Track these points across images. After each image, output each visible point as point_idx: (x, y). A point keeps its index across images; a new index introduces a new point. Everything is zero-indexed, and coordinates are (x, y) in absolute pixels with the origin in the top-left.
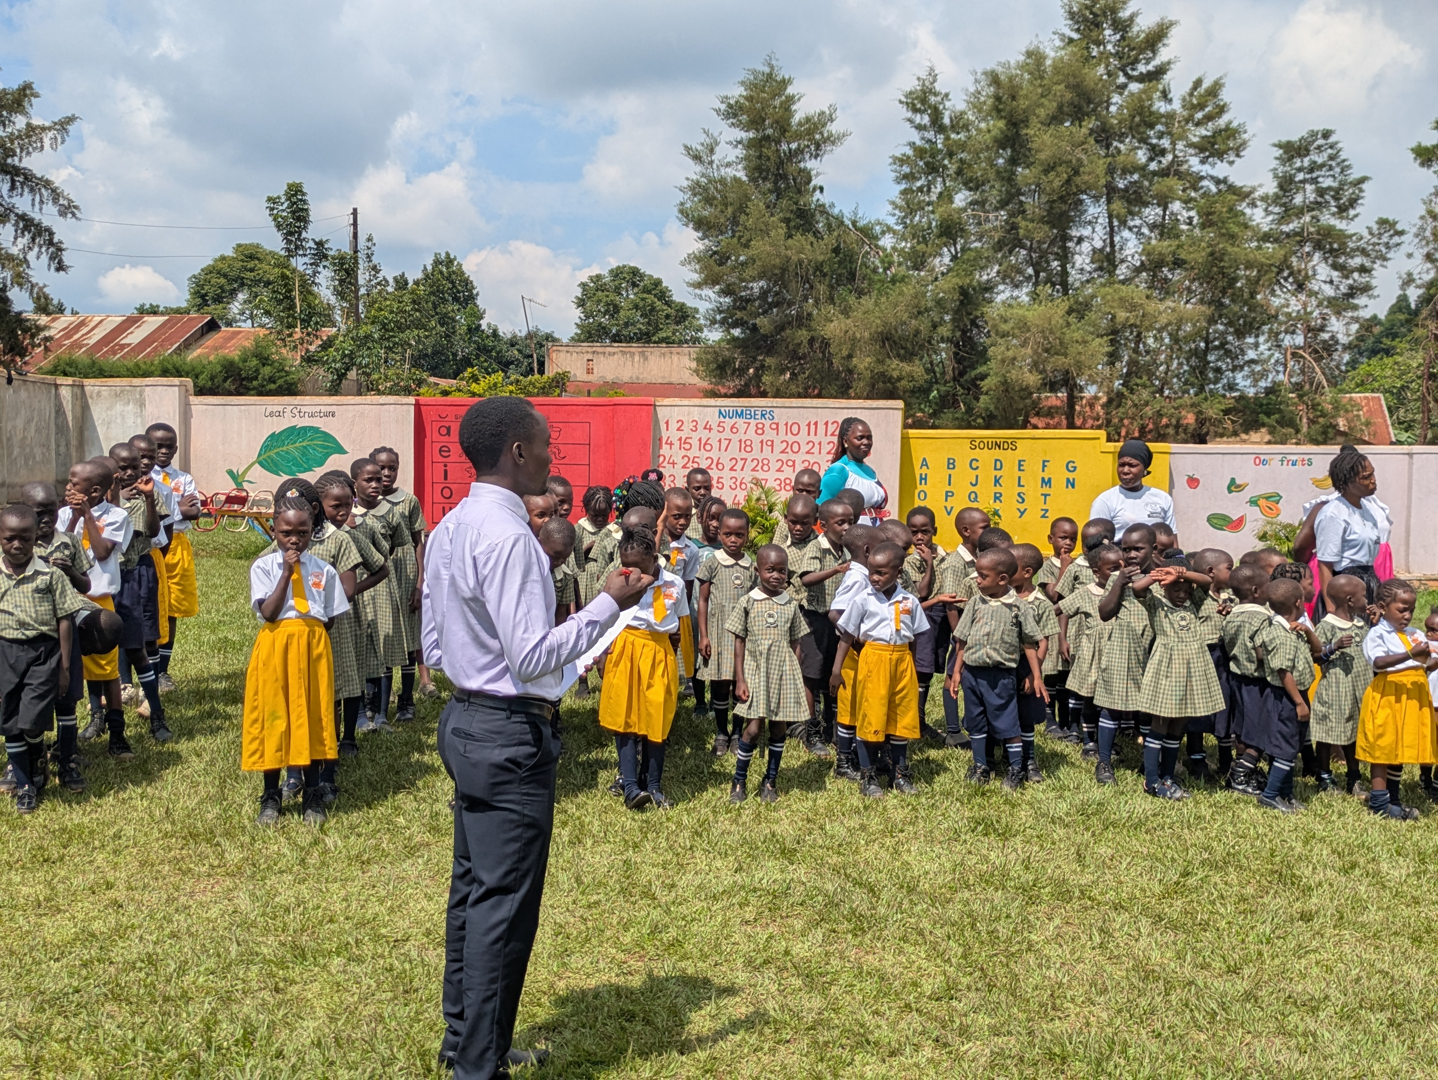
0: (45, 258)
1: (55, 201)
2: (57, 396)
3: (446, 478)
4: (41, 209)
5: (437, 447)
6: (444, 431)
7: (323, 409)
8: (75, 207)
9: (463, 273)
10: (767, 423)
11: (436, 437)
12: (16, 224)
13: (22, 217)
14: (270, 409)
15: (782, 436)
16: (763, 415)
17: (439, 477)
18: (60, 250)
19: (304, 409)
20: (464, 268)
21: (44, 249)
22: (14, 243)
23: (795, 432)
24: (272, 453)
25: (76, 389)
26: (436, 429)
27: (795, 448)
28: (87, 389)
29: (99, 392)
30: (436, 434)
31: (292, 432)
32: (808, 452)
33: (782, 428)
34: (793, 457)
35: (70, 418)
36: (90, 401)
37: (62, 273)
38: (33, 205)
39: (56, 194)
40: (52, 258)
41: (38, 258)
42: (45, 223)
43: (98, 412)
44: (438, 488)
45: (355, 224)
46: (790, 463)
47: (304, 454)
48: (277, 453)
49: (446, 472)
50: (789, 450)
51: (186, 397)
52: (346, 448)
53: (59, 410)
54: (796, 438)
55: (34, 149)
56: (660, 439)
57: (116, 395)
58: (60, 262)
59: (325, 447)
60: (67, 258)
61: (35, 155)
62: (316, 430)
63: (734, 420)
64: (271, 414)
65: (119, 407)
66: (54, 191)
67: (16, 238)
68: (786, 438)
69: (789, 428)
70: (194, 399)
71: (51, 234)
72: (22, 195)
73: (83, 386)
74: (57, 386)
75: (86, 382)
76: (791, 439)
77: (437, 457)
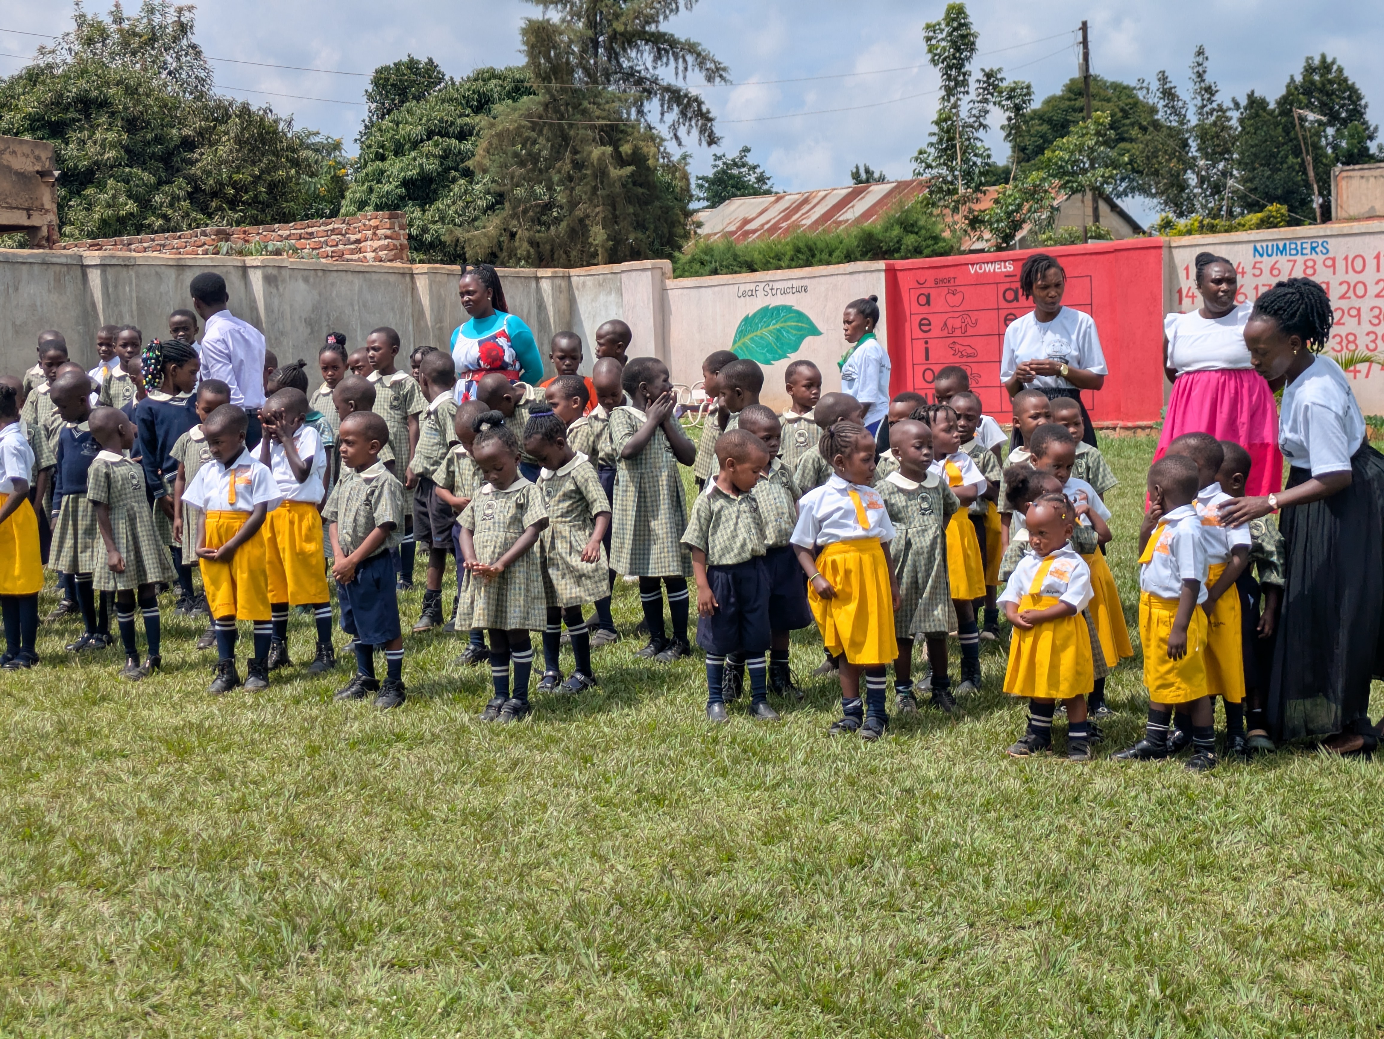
0: (695, 132)
1: (701, 65)
2: (538, 289)
3: (927, 358)
4: (685, 78)
5: (916, 319)
6: (923, 300)
7: (796, 284)
8: (724, 69)
9: (1346, 80)
10: (1320, 258)
11: (915, 308)
12: (662, 100)
13: (668, 89)
14: (743, 288)
15: (1341, 275)
16: (1313, 249)
17: (919, 356)
18: (711, 120)
19: (776, 285)
20: (1346, 73)
21: (693, 123)
22: (662, 120)
23: (1359, 268)
24: (746, 340)
25: (558, 281)
26: (914, 298)
27: (1360, 291)
28: (574, 280)
29: (584, 283)
30: (914, 304)
31: (767, 314)
32: (1378, 296)
33: (1340, 264)
34: (1357, 303)
35: (551, 313)
36: (576, 293)
37: (714, 146)
38: (677, 74)
39: (701, 59)
40: (702, 131)
41: (689, 133)
42: (693, 92)
43: (585, 306)
44: (919, 370)
45: (1085, 42)
46: (1354, 312)
47: (778, 339)
48: (752, 339)
49: (927, 350)
50: (1351, 294)
51: (662, 281)
52: (820, 326)
53: (541, 306)
54: (1360, 277)
55: (671, 11)
56: (1180, 291)
57: (600, 285)
58: (711, 135)
59: (800, 329)
60: (718, 130)
61: (672, 17)
62: (788, 309)
63: (1274, 258)
64: (744, 295)
65: (602, 298)
66: (699, 55)
67: (662, 114)
68: (1346, 278)
69: (1349, 262)
70: (670, 283)
71: (700, 104)
72: (667, 64)
73: (569, 277)
74: (537, 279)
75: (573, 272)
76: (1352, 278)
77: (918, 334)
